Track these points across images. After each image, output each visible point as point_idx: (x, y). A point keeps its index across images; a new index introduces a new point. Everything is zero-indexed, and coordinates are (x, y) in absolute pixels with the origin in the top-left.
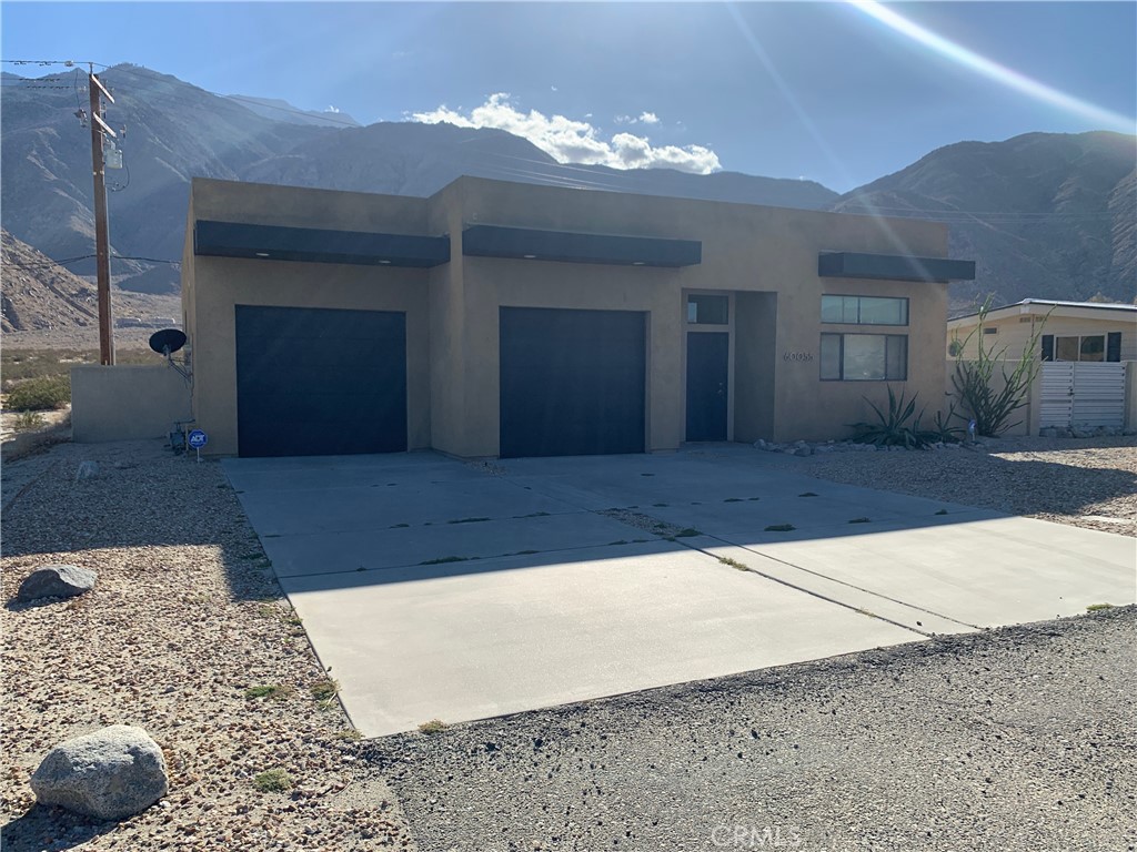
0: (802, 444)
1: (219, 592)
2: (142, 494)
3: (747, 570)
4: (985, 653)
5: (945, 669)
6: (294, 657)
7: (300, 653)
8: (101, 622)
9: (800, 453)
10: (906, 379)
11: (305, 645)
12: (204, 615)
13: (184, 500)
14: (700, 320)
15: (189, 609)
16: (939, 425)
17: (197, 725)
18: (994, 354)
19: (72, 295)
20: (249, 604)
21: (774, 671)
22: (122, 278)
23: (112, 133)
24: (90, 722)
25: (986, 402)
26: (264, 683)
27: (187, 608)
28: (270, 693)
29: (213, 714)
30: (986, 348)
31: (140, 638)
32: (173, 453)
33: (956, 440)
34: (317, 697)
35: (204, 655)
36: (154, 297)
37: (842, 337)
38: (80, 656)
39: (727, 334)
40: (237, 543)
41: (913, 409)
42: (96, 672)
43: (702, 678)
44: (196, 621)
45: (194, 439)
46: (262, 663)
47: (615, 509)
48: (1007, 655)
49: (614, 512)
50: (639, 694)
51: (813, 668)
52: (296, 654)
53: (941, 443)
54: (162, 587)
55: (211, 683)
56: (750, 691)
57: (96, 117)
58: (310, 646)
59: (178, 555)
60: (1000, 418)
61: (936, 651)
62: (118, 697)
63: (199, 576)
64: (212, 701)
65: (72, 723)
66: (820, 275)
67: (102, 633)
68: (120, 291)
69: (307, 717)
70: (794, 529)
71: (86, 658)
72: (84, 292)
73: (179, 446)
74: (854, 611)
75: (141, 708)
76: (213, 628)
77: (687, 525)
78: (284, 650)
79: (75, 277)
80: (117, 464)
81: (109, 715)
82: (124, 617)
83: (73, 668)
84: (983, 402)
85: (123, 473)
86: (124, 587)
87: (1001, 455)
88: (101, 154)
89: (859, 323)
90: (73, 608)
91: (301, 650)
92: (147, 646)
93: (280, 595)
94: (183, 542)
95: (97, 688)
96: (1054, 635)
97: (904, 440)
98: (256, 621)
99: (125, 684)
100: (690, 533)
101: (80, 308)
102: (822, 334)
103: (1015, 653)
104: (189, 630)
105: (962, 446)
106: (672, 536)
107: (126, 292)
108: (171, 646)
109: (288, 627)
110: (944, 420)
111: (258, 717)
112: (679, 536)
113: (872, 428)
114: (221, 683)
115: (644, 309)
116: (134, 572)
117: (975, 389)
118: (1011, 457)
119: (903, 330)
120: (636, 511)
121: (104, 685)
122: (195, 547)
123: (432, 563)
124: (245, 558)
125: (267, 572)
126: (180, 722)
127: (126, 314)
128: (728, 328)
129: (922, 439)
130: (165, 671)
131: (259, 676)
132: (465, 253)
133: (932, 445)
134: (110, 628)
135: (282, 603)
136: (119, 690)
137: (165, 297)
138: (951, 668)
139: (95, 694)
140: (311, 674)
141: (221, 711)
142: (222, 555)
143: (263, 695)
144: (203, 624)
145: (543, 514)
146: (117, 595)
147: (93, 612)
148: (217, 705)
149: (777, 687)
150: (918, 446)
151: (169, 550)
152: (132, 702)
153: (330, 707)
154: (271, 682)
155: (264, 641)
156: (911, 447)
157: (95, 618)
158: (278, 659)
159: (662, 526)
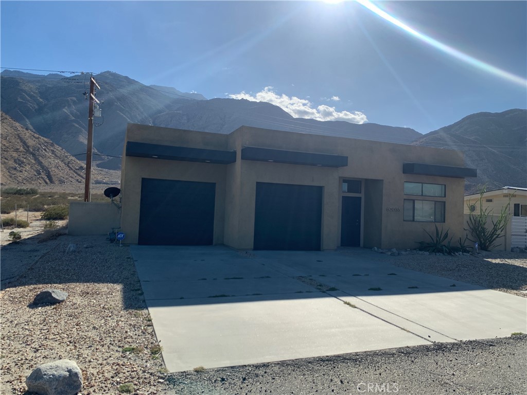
0: (394, 250)
1: (119, 305)
2: (93, 259)
3: (356, 307)
4: (457, 352)
5: (436, 358)
6: (146, 335)
7: (149, 334)
8: (66, 315)
9: (393, 254)
10: (444, 222)
11: (151, 330)
12: (110, 315)
13: (111, 263)
14: (349, 191)
15: (105, 312)
16: (461, 244)
17: (100, 362)
18: (487, 212)
19: (76, 169)
20: (130, 311)
21: (357, 354)
22: (98, 162)
23: (98, 102)
24: (54, 358)
25: (484, 235)
26: (130, 346)
27: (104, 312)
28: (132, 350)
29: (106, 358)
30: (484, 209)
31: (82, 323)
32: (110, 242)
33: (468, 252)
34: (152, 353)
35: (107, 332)
36: (111, 171)
37: (414, 201)
38: (55, 330)
39: (361, 198)
40: (131, 284)
41: (447, 236)
42: (61, 337)
43: (323, 355)
44: (107, 317)
45: (119, 236)
46: (132, 337)
47: (301, 277)
48: (467, 353)
49: (300, 278)
50: (293, 361)
51: (375, 354)
52: (147, 334)
53: (461, 253)
54: (95, 301)
55: (108, 344)
56: (343, 362)
57: (92, 95)
58: (154, 331)
59: (104, 287)
60: (491, 242)
61: (434, 349)
62: (68, 348)
63: (111, 297)
64: (107, 352)
65: (47, 358)
66: (404, 173)
67: (66, 320)
68: (97, 168)
69: (146, 362)
70: (381, 290)
71: (58, 330)
72: (81, 168)
73: (113, 239)
74: (400, 329)
75: (77, 353)
76: (113, 321)
77: (332, 286)
78: (142, 332)
79: (78, 162)
80: (85, 246)
81: (63, 355)
82: (76, 314)
83: (51, 334)
84: (482, 234)
85: (87, 250)
86: (78, 300)
87: (490, 260)
88: (92, 111)
89: (422, 195)
90: (55, 308)
91: (150, 332)
92: (84, 327)
93: (145, 308)
94: (107, 282)
95: (60, 344)
96: (492, 345)
97: (443, 250)
98: (132, 318)
99: (72, 343)
100: (333, 289)
101: (79, 175)
102: (405, 199)
103: (471, 353)
104: (103, 321)
105: (471, 254)
106: (325, 290)
107: (100, 169)
108: (94, 328)
109: (146, 322)
110: (462, 242)
111: (125, 360)
112: (327, 290)
113: (428, 244)
114: (112, 345)
115: (321, 185)
116: (85, 294)
117: (478, 228)
118: (494, 261)
119: (444, 199)
120: (311, 278)
121: (63, 343)
122: (112, 284)
123: (214, 297)
124: (133, 290)
125: (141, 297)
126: (92, 360)
127: (99, 178)
128: (362, 195)
129: (452, 251)
130: (90, 338)
131: (129, 343)
132: (242, 159)
133: (456, 253)
134: (70, 318)
135: (145, 311)
136: (69, 345)
137: (116, 171)
138: (440, 357)
139: (59, 346)
140: (152, 343)
141: (110, 357)
142: (123, 288)
143: (129, 351)
144: (110, 319)
145: (268, 277)
146: (75, 304)
147: (64, 311)
148: (109, 354)
149: (356, 361)
150: (449, 254)
151: (101, 285)
152: (73, 351)
153: (157, 358)
154: (134, 346)
155: (134, 327)
156: (446, 254)
157: (64, 313)
158: (139, 336)
159: (320, 286)
